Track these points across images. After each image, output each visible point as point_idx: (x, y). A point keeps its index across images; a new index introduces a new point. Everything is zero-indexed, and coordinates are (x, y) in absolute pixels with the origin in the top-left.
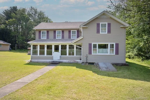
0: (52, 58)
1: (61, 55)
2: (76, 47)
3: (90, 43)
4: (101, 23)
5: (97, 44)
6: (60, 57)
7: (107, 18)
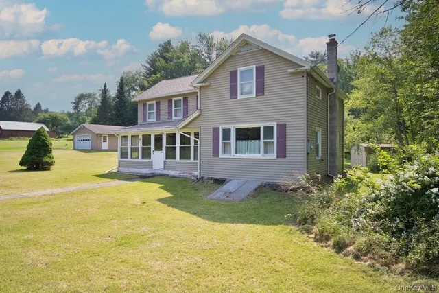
0: (150, 165)
1: (167, 158)
2: (195, 140)
3: (216, 126)
4: (239, 70)
5: (232, 128)
6: (165, 163)
7: (256, 51)
